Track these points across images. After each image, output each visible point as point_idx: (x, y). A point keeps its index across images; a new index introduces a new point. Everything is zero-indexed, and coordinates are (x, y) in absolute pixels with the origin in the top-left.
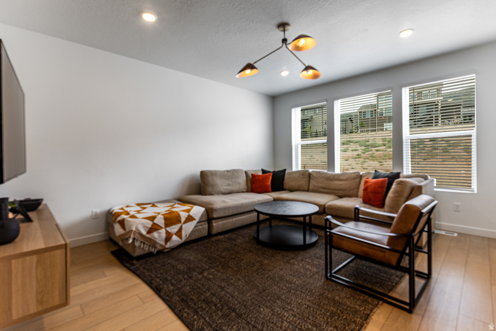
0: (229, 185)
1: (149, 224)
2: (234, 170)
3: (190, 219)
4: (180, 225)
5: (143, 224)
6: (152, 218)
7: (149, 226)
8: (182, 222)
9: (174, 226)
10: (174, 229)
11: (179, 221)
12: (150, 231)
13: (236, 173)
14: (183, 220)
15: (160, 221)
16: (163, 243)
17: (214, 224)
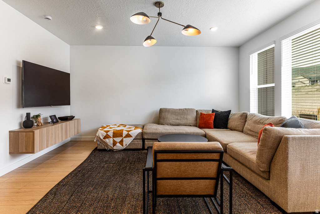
0: (177, 119)
1: (105, 134)
2: (186, 109)
3: (128, 136)
4: (122, 138)
5: (102, 133)
6: (107, 132)
7: (105, 135)
8: (123, 137)
9: (118, 138)
10: (118, 140)
11: (122, 136)
12: (105, 138)
13: (186, 111)
14: (124, 135)
15: (111, 134)
16: (112, 146)
17: (146, 142)
